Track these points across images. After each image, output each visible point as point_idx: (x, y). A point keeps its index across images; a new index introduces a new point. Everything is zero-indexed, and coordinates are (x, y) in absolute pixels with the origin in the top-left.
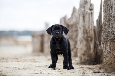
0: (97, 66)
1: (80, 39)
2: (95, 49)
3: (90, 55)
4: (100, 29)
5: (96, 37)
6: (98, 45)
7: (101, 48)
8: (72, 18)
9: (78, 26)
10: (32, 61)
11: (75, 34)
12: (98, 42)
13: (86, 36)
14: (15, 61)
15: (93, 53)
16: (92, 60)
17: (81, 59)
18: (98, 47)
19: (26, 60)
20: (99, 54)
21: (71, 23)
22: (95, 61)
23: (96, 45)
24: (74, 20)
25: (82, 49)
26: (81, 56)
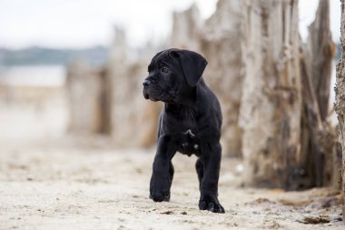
0: (316, 196)
1: (253, 95)
2: (306, 131)
3: (287, 155)
4: (321, 59)
5: (309, 88)
6: (315, 117)
7: (327, 129)
8: (217, 16)
9: (245, 50)
10: (81, 177)
11: (229, 75)
12: (315, 108)
13: (272, 84)
14: (22, 181)
15: (299, 147)
16: (296, 171)
17: (256, 169)
18: (315, 125)
19: (59, 173)
20: (322, 150)
21: (215, 35)
22: (305, 176)
23: (310, 118)
24: (227, 25)
25: (257, 131)
26: (254, 156)
